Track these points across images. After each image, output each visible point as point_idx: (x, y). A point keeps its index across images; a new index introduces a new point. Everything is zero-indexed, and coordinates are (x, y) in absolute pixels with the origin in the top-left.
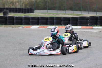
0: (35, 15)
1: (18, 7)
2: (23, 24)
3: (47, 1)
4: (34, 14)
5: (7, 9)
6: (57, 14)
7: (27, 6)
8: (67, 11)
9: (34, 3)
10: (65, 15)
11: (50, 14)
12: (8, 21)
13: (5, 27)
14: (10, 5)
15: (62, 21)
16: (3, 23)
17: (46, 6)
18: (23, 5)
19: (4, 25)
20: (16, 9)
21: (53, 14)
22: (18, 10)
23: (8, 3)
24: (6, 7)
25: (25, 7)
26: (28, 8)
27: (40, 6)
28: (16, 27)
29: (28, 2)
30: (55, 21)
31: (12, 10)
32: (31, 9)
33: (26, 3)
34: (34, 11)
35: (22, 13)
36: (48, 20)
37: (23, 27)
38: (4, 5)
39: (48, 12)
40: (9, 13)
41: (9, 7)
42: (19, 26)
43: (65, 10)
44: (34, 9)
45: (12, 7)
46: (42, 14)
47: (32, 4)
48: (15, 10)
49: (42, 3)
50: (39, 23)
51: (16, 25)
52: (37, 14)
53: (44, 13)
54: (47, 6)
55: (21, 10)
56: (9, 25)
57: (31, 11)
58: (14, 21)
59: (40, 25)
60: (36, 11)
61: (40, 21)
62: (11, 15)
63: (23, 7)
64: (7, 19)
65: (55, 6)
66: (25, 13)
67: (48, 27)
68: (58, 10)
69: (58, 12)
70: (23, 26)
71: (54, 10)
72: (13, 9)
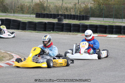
0: (91, 22)
1: (73, 13)
2: (81, 31)
3: (103, 9)
4: (89, 21)
5: (61, 15)
6: (113, 23)
7: (82, 13)
8: (123, 19)
9: (89, 10)
10: (122, 24)
11: (107, 22)
12: (64, 28)
13: (62, 34)
14: (64, 11)
15: (122, 30)
16: (59, 30)
17: (101, 14)
18: (77, 12)
19: (61, 32)
20: (71, 15)
21: (109, 23)
22: (72, 17)
23: (63, 9)
24: (60, 13)
25: (80, 14)
26: (83, 15)
27: (95, 13)
28: (73, 35)
29: (83, 8)
30: (114, 29)
31: (66, 16)
32: (86, 16)
33: (81, 10)
34: (89, 18)
35: (77, 20)
36: (106, 28)
37: (81, 35)
38: (58, 11)
39: (104, 20)
40: (64, 20)
41: (63, 14)
42: (76, 33)
43: (122, 18)
44: (89, 16)
45: (66, 13)
46: (97, 22)
47: (87, 11)
48: (69, 16)
49: (98, 10)
50: (98, 32)
51: (73, 32)
52: (93, 22)
53: (99, 21)
54: (103, 14)
55: (76, 17)
56: (66, 33)
57: (86, 18)
58: (71, 28)
59: (98, 34)
60: (91, 18)
61: (98, 29)
62: (66, 21)
63: (78, 14)
64: (63, 26)
65: (110, 13)
66: (80, 20)
67: (107, 36)
68: (115, 18)
69: (114, 21)
70: (81, 33)
71: (110, 18)
72: (68, 15)
